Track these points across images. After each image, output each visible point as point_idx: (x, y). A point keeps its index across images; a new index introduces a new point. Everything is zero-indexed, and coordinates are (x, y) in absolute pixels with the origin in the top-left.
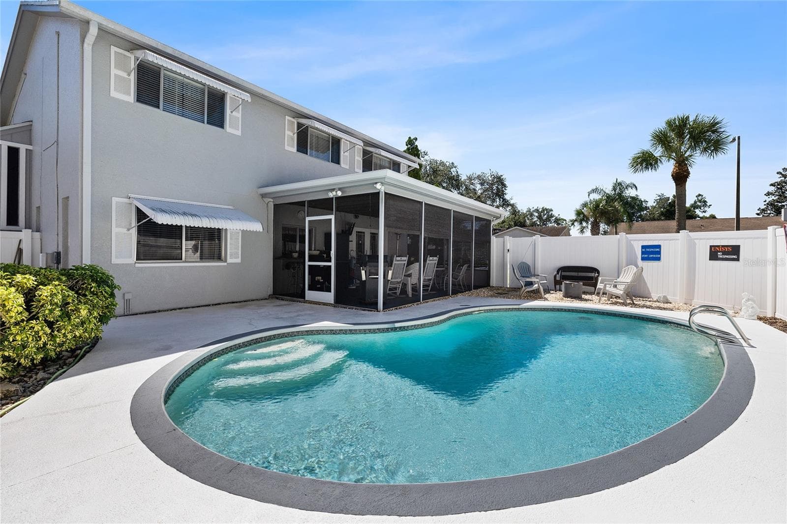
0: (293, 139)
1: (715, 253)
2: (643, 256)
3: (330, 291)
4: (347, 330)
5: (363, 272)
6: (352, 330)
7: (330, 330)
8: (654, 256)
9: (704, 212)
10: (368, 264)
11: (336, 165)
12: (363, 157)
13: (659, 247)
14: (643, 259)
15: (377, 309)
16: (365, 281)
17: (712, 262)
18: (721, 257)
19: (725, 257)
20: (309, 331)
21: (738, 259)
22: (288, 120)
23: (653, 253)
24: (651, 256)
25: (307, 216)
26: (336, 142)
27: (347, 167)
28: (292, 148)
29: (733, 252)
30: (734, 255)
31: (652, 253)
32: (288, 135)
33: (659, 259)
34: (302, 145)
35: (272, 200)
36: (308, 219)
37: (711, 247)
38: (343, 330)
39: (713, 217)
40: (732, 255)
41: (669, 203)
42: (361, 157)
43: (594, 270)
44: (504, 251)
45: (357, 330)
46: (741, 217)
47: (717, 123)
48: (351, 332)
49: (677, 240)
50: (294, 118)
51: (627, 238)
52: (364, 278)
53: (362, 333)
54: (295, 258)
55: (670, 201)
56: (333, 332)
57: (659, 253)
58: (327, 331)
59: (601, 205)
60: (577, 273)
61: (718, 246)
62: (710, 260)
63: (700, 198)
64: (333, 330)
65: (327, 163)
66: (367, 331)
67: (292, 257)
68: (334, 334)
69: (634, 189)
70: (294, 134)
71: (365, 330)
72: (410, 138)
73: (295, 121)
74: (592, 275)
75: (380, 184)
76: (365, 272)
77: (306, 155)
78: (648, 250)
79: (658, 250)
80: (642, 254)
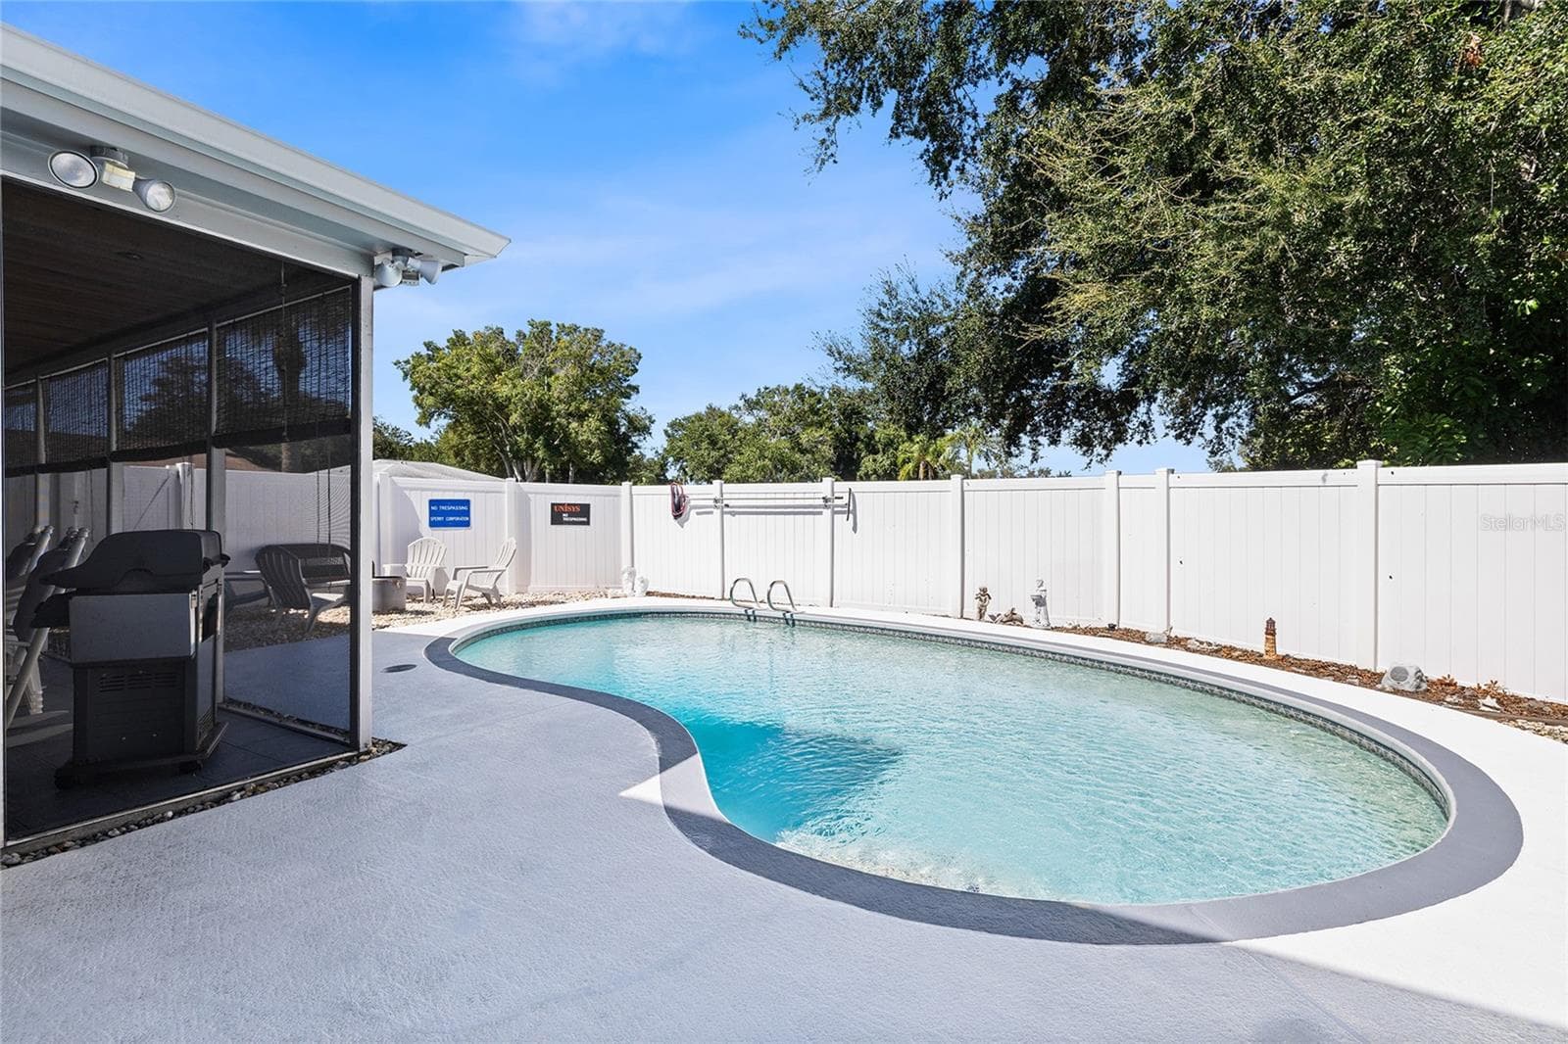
1: (558, 514)
2: (433, 518)
8: (458, 519)
13: (467, 503)
14: (433, 524)
17: (554, 526)
18: (565, 519)
19: (572, 519)
21: (588, 523)
23: (454, 513)
24: (451, 519)
29: (582, 513)
30: (583, 517)
31: (450, 514)
33: (467, 524)
37: (553, 505)
40: (581, 517)
43: (340, 550)
49: (499, 494)
51: (394, 484)
57: (467, 513)
61: (563, 505)
62: (551, 524)
78: (443, 508)
79: (465, 508)
80: (431, 516)
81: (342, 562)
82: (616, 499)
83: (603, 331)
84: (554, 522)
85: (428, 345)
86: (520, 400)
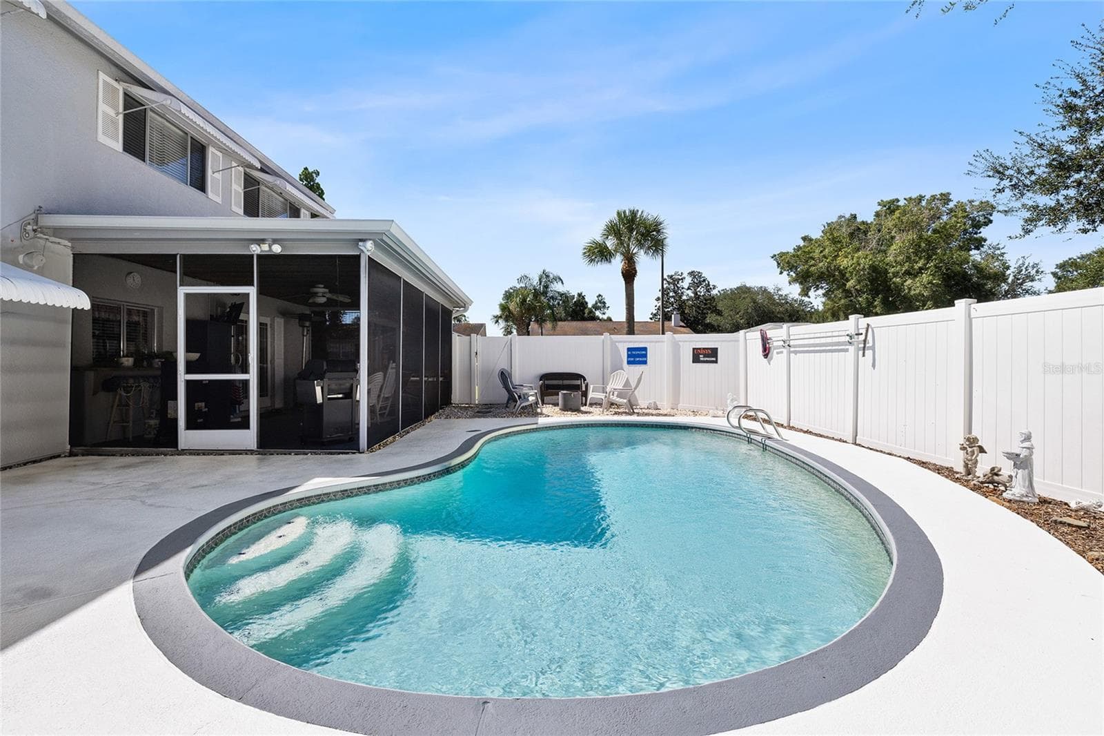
0: (114, 123)
1: (697, 356)
2: (629, 359)
3: (248, 427)
4: (370, 486)
5: (318, 390)
6: (379, 485)
7: (341, 491)
8: (641, 359)
9: (604, 314)
10: (328, 375)
11: (197, 193)
12: (245, 189)
13: (645, 349)
14: (629, 363)
15: (359, 450)
16: (321, 405)
17: (695, 364)
18: (702, 359)
19: (706, 359)
20: (303, 499)
21: (716, 362)
22: (104, 81)
23: (639, 356)
24: (638, 359)
25: (181, 285)
26: (199, 151)
27: (219, 200)
28: (115, 142)
29: (712, 355)
30: (713, 357)
31: (637, 356)
32: (105, 114)
33: (645, 363)
34: (135, 142)
35: (70, 244)
36: (182, 291)
37: (694, 349)
38: (363, 487)
39: (609, 319)
41: (575, 302)
42: (241, 187)
43: (579, 377)
44: (471, 354)
45: (386, 484)
46: (635, 320)
47: (661, 224)
48: (378, 488)
49: (662, 342)
50: (116, 80)
51: (611, 339)
52: (319, 399)
53: (394, 488)
54: (128, 368)
55: (575, 300)
56: (346, 494)
57: (645, 356)
58: (335, 493)
59: (528, 299)
60: (561, 381)
61: (700, 349)
62: (693, 362)
63: (600, 298)
64: (346, 490)
65: (183, 186)
66: (402, 483)
67: (118, 365)
68: (348, 496)
69: (560, 283)
70: (118, 114)
71: (398, 482)
72: (306, 169)
73: (120, 87)
74: (578, 382)
75: (371, 242)
76: (322, 388)
77: (143, 162)
78: (634, 353)
79: (644, 352)
80: (628, 357)
81: (580, 383)
82: (736, 343)
83: (949, 194)
84: (694, 362)
85: (804, 239)
86: (854, 269)
